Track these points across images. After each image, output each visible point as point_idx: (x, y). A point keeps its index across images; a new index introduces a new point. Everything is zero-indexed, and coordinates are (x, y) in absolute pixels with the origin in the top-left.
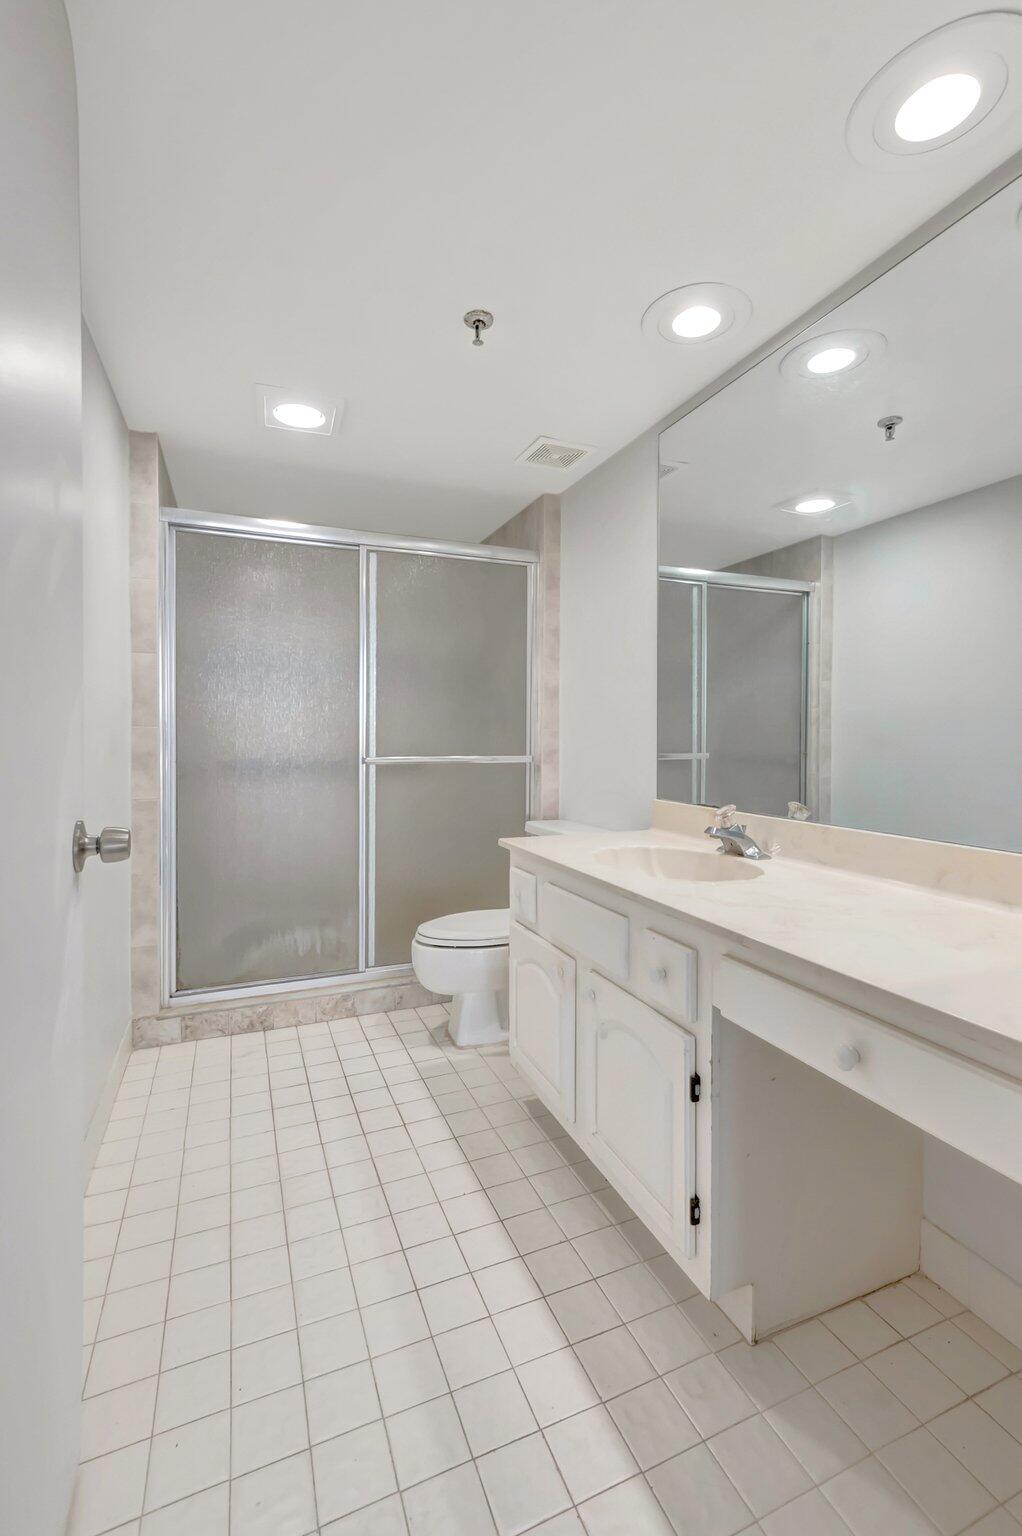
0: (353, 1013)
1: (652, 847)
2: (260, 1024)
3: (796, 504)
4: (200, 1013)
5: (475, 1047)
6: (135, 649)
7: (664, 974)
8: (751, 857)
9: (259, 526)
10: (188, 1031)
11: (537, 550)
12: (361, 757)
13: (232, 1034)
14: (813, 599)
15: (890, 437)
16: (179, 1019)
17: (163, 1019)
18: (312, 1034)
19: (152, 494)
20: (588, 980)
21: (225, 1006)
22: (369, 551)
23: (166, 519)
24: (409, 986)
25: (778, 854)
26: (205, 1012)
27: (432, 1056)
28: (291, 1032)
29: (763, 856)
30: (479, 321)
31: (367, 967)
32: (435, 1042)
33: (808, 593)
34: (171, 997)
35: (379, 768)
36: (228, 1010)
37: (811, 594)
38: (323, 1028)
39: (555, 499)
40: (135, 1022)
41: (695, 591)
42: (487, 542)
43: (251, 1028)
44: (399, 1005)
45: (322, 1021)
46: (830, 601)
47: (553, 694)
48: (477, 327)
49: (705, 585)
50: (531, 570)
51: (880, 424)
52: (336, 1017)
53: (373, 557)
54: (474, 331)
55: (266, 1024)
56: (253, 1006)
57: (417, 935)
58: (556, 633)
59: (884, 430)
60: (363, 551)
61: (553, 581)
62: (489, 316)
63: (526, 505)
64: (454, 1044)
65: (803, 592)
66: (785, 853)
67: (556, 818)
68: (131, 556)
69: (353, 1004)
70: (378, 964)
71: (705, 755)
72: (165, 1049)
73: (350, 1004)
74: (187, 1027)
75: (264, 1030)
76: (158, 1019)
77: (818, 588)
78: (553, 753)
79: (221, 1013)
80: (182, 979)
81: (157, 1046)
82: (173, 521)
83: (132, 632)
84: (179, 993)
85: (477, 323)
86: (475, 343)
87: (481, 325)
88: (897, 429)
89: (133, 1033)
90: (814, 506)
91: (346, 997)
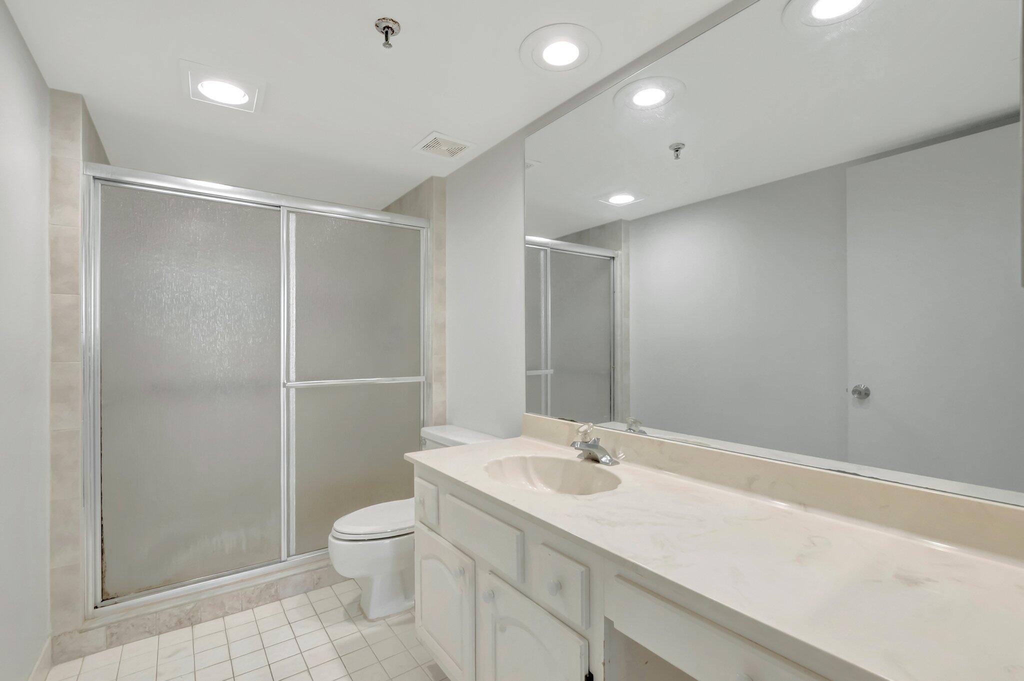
0: (277, 598)
1: (527, 456)
2: (189, 620)
3: (609, 198)
4: (127, 620)
5: (384, 618)
6: (55, 291)
7: (560, 587)
8: (605, 463)
9: (186, 185)
10: (114, 637)
11: (428, 219)
12: (282, 382)
13: (160, 633)
14: (617, 262)
15: (677, 157)
16: (103, 629)
17: (87, 631)
18: (239, 621)
19: (75, 151)
20: (486, 581)
21: (153, 610)
22: (289, 212)
23: (92, 173)
24: (326, 569)
25: (624, 460)
26: (131, 618)
27: (347, 632)
28: (217, 624)
29: (614, 463)
30: (388, 27)
31: (289, 556)
32: (350, 618)
33: (613, 258)
34: (96, 607)
35: (299, 390)
36: (156, 612)
37: (616, 258)
38: (248, 615)
39: (442, 180)
40: (55, 639)
41: (542, 254)
42: (387, 209)
43: (180, 625)
44: (317, 585)
45: (248, 609)
46: (628, 264)
47: (442, 328)
48: (387, 33)
49: (549, 250)
50: (423, 233)
51: (670, 147)
52: (260, 603)
53: (293, 217)
54: (384, 36)
55: (193, 620)
56: (181, 605)
57: (333, 531)
58: (442, 282)
59: (673, 152)
60: (283, 212)
61: (440, 243)
62: (397, 25)
63: (418, 184)
64: (366, 618)
65: (610, 257)
66: (627, 460)
67: (444, 423)
68: (51, 204)
69: (276, 591)
70: (298, 553)
71: (550, 371)
72: (89, 659)
73: (273, 591)
74: (112, 635)
75: (192, 625)
76: (81, 632)
77: (620, 254)
78: (442, 373)
79: (148, 617)
80: (108, 589)
81: (80, 657)
82: (98, 175)
83: (52, 274)
84: (104, 602)
85: (386, 29)
86: (384, 45)
87: (390, 32)
88: (682, 151)
89: (52, 648)
90: (621, 199)
91: (269, 585)
